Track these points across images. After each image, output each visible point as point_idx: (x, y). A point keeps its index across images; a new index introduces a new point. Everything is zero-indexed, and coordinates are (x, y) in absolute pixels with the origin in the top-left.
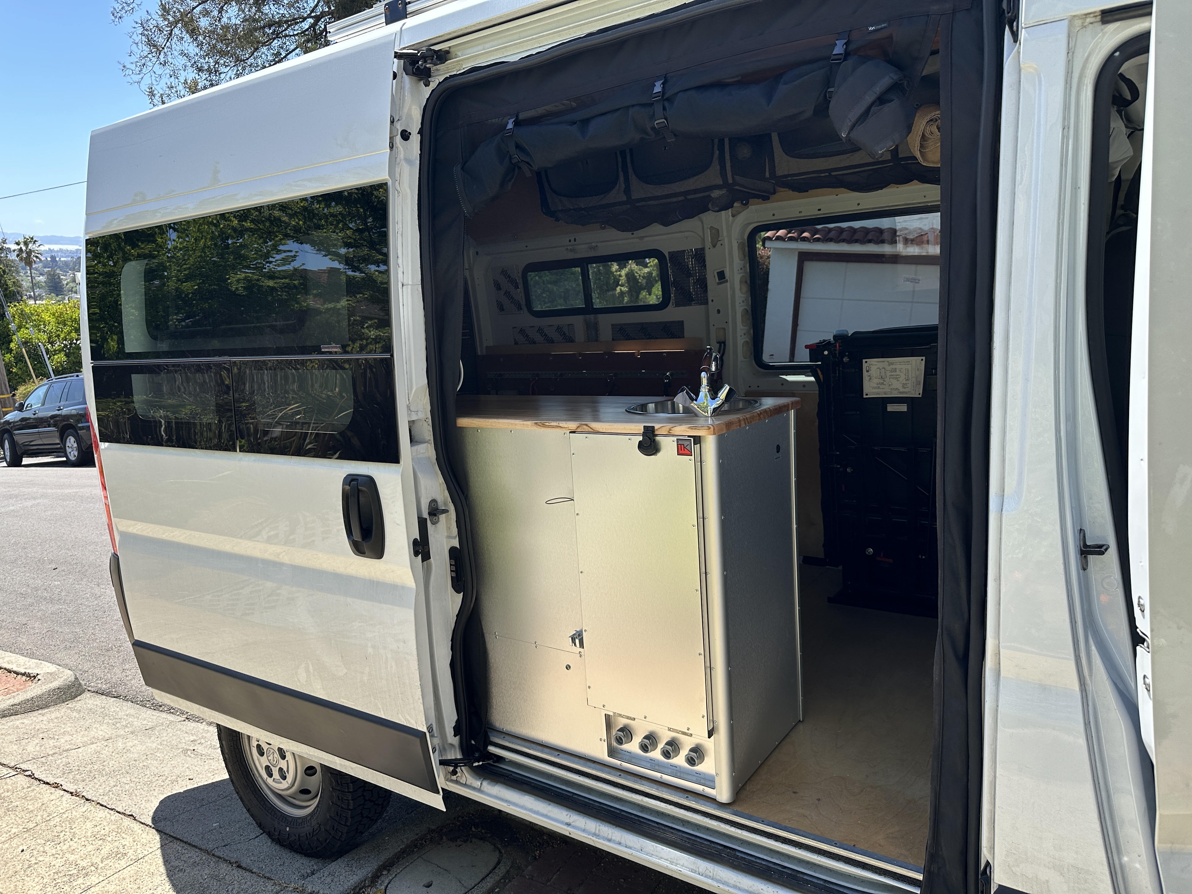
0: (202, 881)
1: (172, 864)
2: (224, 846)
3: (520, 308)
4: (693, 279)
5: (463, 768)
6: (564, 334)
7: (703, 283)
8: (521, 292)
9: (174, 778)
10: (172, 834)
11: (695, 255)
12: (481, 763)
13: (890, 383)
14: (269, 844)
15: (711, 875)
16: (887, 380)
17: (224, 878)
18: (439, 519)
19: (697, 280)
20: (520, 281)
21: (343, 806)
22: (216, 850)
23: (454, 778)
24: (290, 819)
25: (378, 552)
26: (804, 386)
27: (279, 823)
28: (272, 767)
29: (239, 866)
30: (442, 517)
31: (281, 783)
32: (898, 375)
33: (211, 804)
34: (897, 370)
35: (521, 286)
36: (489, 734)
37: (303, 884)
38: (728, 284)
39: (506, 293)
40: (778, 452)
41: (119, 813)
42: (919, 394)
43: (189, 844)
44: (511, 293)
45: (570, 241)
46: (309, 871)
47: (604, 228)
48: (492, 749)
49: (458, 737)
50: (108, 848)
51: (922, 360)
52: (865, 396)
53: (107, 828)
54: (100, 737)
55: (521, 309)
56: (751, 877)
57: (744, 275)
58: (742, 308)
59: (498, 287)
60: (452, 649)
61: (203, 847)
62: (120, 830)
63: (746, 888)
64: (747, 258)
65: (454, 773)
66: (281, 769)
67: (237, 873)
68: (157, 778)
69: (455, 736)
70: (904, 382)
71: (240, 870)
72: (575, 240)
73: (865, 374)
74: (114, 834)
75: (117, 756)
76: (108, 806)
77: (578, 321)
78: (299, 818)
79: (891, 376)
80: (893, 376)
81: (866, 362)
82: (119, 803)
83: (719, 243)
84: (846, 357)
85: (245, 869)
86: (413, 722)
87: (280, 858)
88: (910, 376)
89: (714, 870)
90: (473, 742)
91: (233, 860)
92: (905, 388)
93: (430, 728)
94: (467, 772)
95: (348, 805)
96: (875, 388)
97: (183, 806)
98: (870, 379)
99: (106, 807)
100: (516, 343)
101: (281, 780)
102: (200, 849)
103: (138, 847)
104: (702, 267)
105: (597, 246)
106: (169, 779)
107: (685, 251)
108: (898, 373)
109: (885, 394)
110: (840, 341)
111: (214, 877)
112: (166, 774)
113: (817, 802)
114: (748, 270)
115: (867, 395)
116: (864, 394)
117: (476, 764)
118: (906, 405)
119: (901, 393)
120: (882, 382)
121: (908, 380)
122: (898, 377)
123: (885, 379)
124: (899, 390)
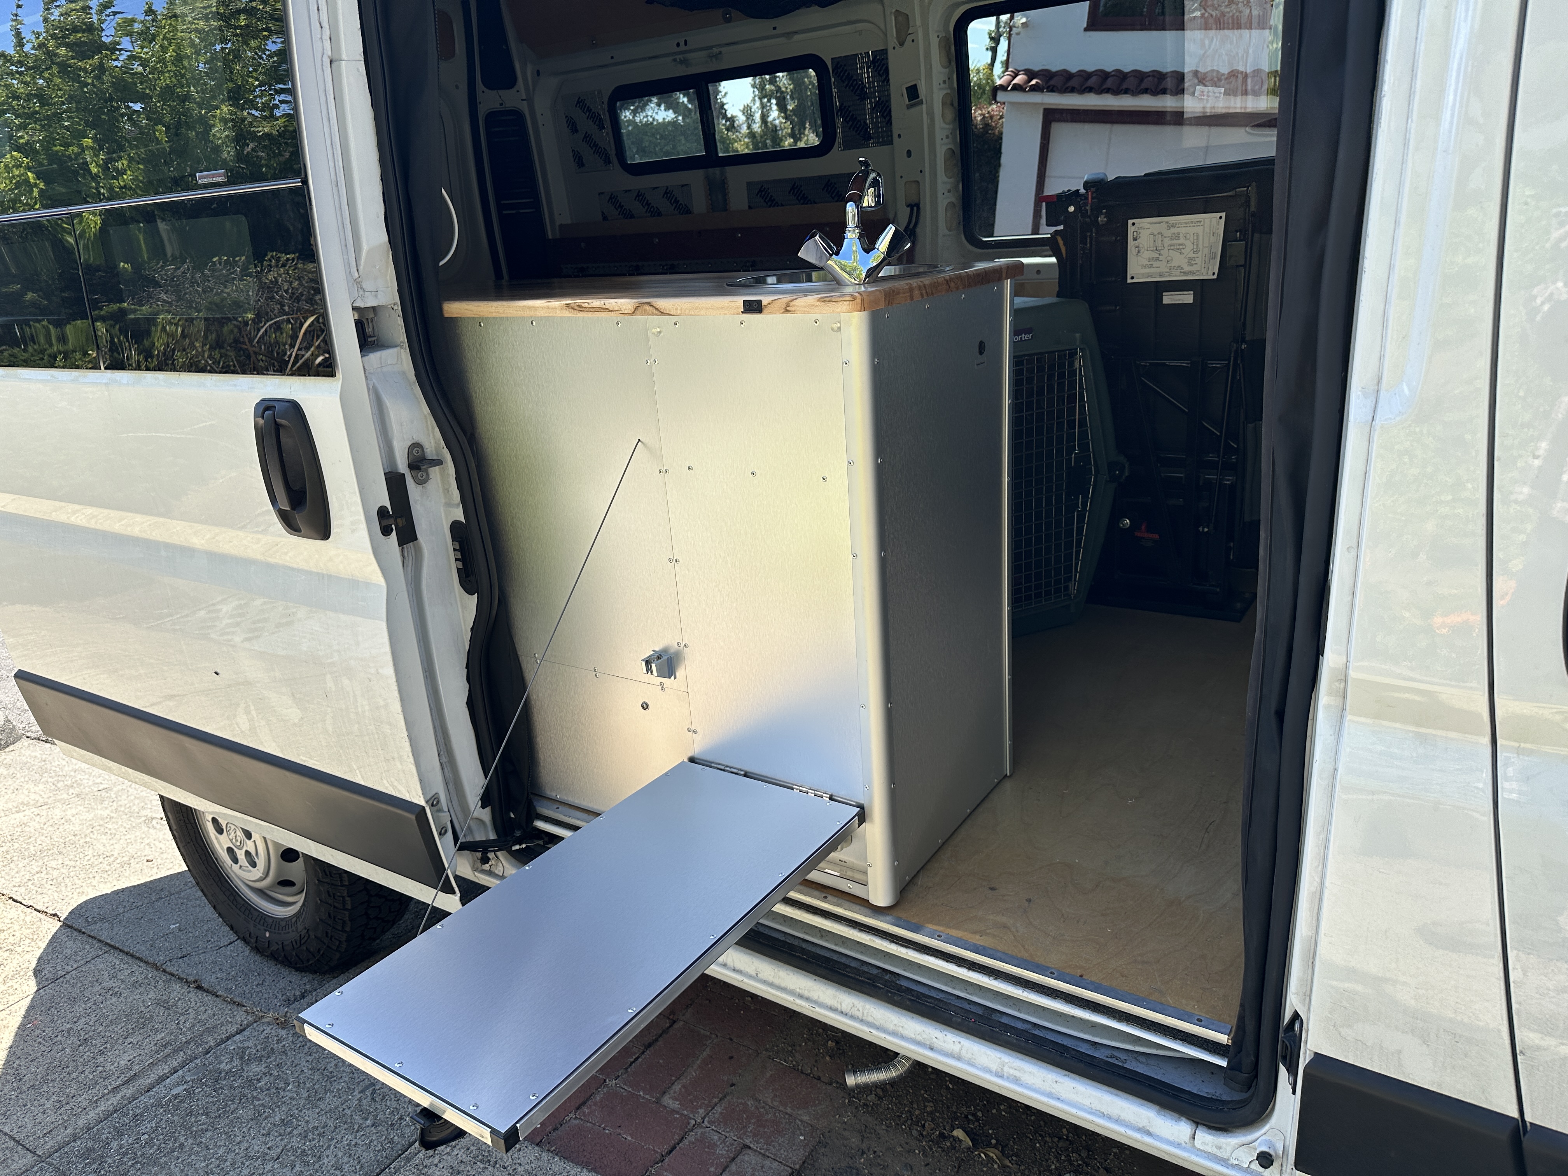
0: (143, 1009)
1: (105, 984)
2: (181, 958)
3: (608, 161)
4: (871, 103)
5: (498, 853)
6: (676, 201)
7: (884, 108)
8: (607, 133)
9: (126, 859)
10: (109, 941)
11: (874, 62)
12: (524, 846)
13: (1169, 258)
14: (247, 952)
15: (860, 1015)
16: (1165, 252)
17: (175, 1005)
18: (428, 474)
19: (877, 103)
20: (606, 117)
21: (336, 904)
22: (168, 963)
23: (486, 867)
24: (271, 921)
25: (323, 530)
26: (1038, 272)
27: (255, 926)
28: (235, 849)
29: (199, 988)
30: (434, 472)
31: (250, 871)
32: (1182, 245)
33: (172, 897)
34: (1181, 235)
35: (607, 124)
36: (535, 803)
37: (287, 1012)
38: (924, 106)
39: (585, 137)
40: (981, 353)
41: (39, 911)
42: (1214, 274)
43: (132, 956)
44: (593, 137)
45: (678, 45)
46: (298, 993)
47: (728, 21)
48: (540, 825)
49: (488, 809)
50: (15, 962)
51: (1221, 218)
52: (1129, 281)
53: (17, 934)
54: (32, 802)
55: (610, 162)
56: (920, 1018)
57: (949, 91)
58: (945, 148)
59: (573, 127)
60: (468, 680)
61: (151, 960)
62: (36, 937)
63: (913, 1036)
64: (954, 64)
65: (485, 860)
66: (248, 853)
67: (194, 997)
68: (101, 860)
69: (483, 807)
70: (1191, 255)
71: (199, 993)
72: (686, 44)
73: (1131, 243)
74: (28, 941)
75: (51, 829)
76: (24, 902)
77: (695, 178)
78: (282, 920)
79: (1171, 245)
80: (1174, 245)
81: (1133, 224)
82: (39, 897)
83: (909, 38)
84: (1103, 216)
85: (207, 991)
86: (404, 790)
87: (259, 974)
88: (1200, 246)
89: (864, 1008)
90: (512, 816)
91: (191, 979)
92: (1192, 265)
93: (434, 802)
94: (506, 858)
95: (344, 902)
96: (1145, 267)
97: (132, 900)
98: (1139, 252)
99: (21, 903)
100: (605, 218)
101: (251, 868)
102: (146, 962)
103: (59, 960)
104: (883, 82)
105: (720, 53)
106: (118, 861)
107: (857, 55)
108: (1182, 241)
109: (1161, 276)
110: (1093, 189)
111: (164, 1004)
112: (116, 854)
113: (1027, 904)
114: (955, 85)
116: (1129, 277)
117: (517, 847)
118: (1192, 292)
119: (1185, 273)
120: (1158, 256)
121: (1197, 252)
122: (1181, 247)
123: (1162, 252)
124: (1182, 268)
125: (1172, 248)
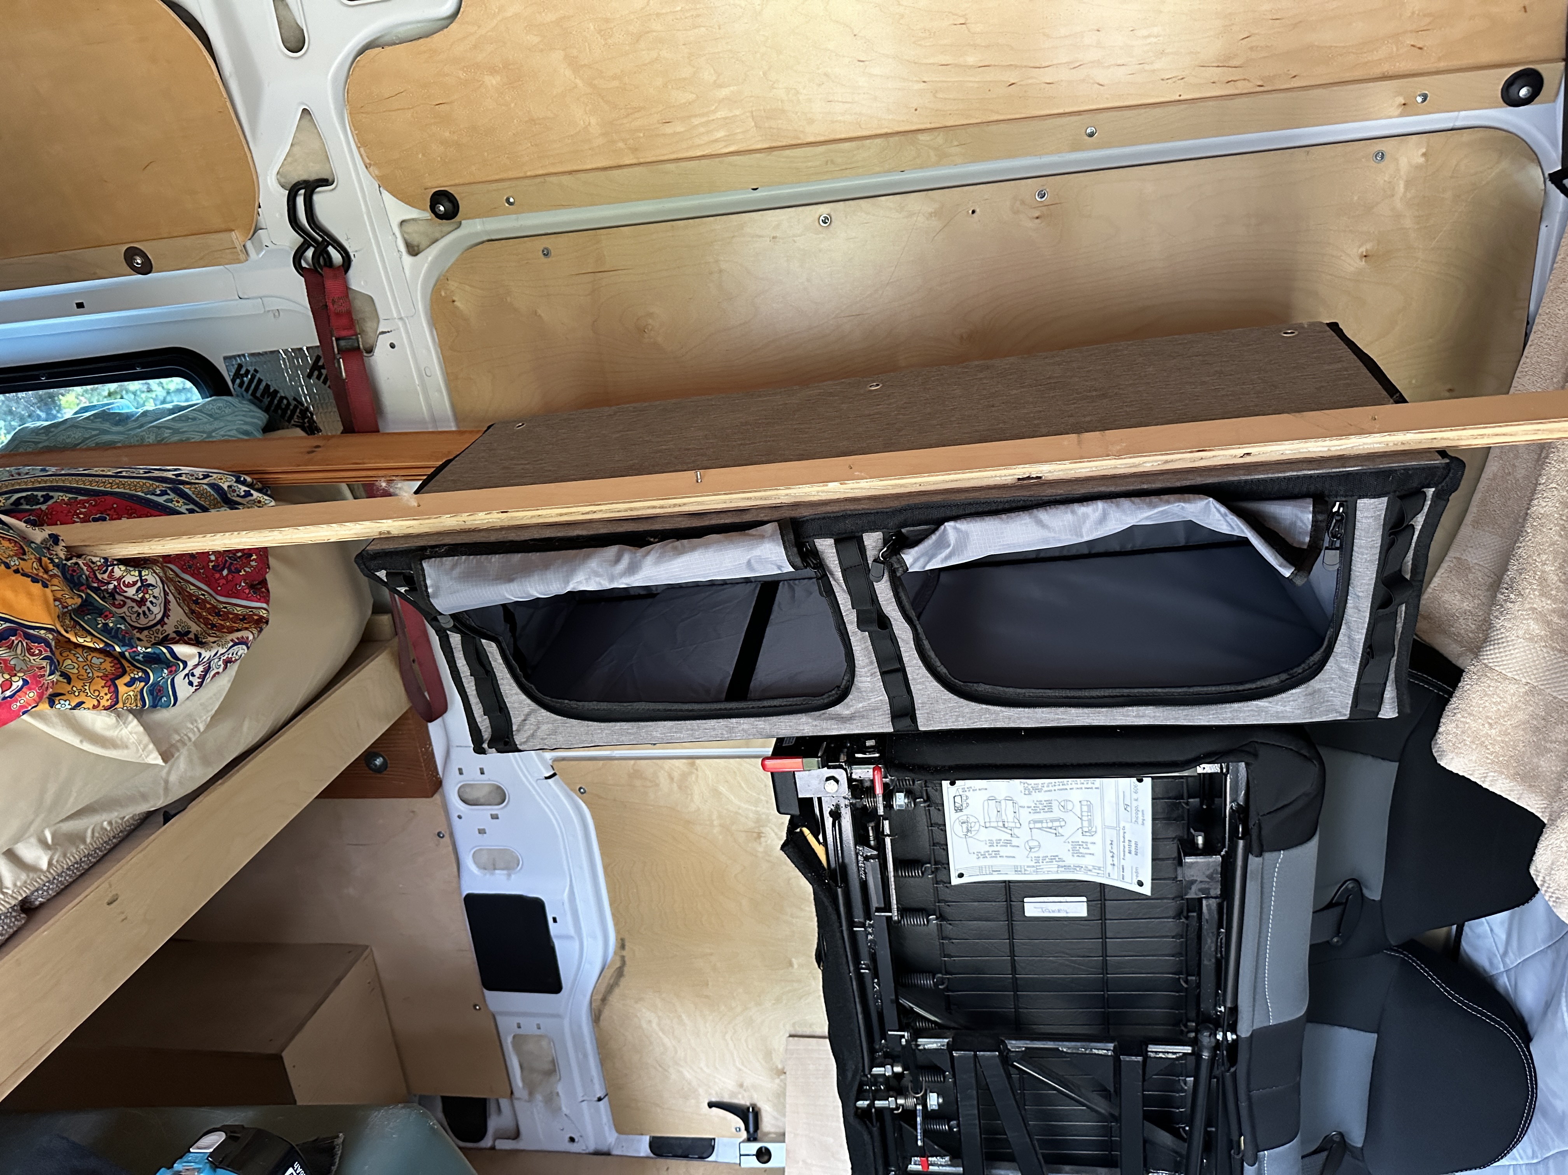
13: (1032, 844)
16: (1023, 833)
32: (1058, 820)
34: (1055, 805)
42: (1141, 882)
51: (1143, 784)
52: (954, 882)
70: (1079, 838)
79: (1035, 821)
80: (1040, 821)
81: (953, 784)
92: (1081, 856)
96: (984, 856)
98: (968, 831)
107: (276, 352)
108: (1057, 813)
109: (1016, 871)
115: (961, 875)
116: (953, 876)
118: (1084, 899)
119: (1067, 868)
120: (1009, 837)
121: (1091, 833)
122: (1056, 824)
123: (1016, 831)
124: (1061, 860)
125: (1039, 825)
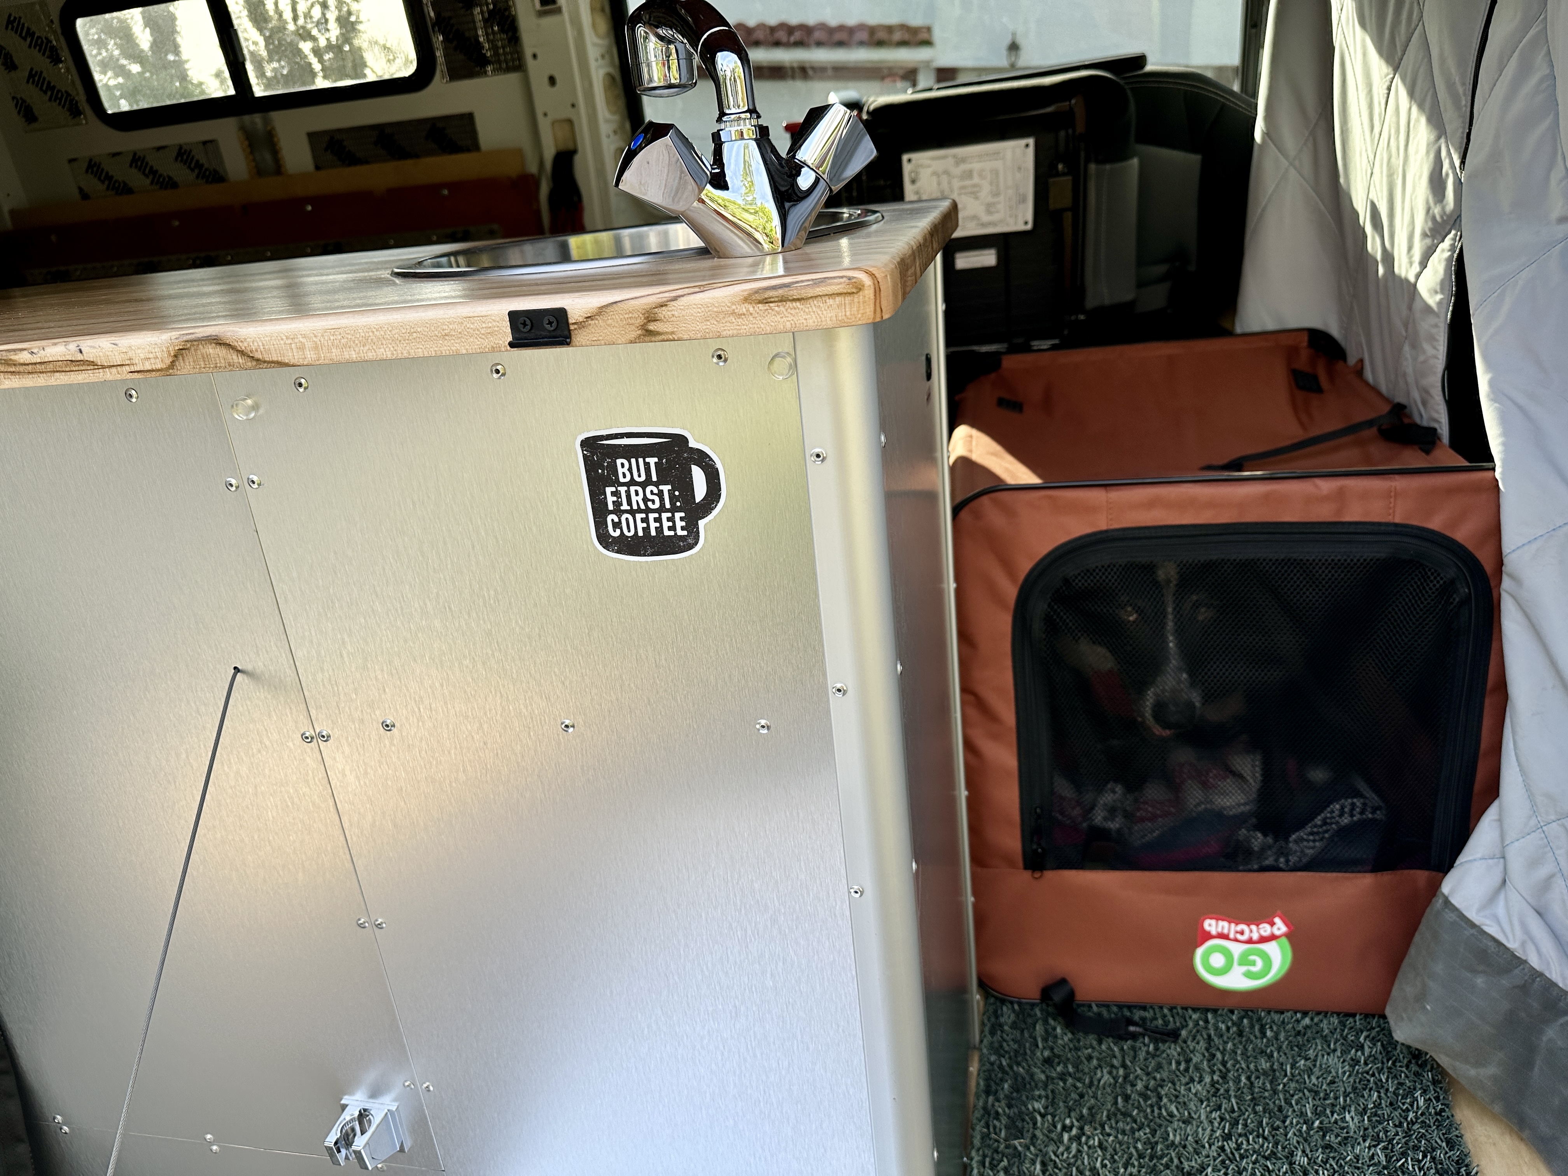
3: (75, 111)
6: (199, 165)
8: (68, 70)
19: (493, 12)
34: (974, 172)
35: (64, 53)
38: (566, 14)
39: (30, 76)
42: (1026, 223)
44: (45, 74)
51: (1027, 146)
58: (603, 71)
59: (8, 62)
70: (990, 199)
73: (908, 184)
77: (224, 131)
79: (962, 188)
80: (965, 188)
81: (909, 160)
88: (1004, 186)
92: (992, 213)
100: (84, 196)
118: (993, 249)
119: (983, 225)
125: (964, 191)
